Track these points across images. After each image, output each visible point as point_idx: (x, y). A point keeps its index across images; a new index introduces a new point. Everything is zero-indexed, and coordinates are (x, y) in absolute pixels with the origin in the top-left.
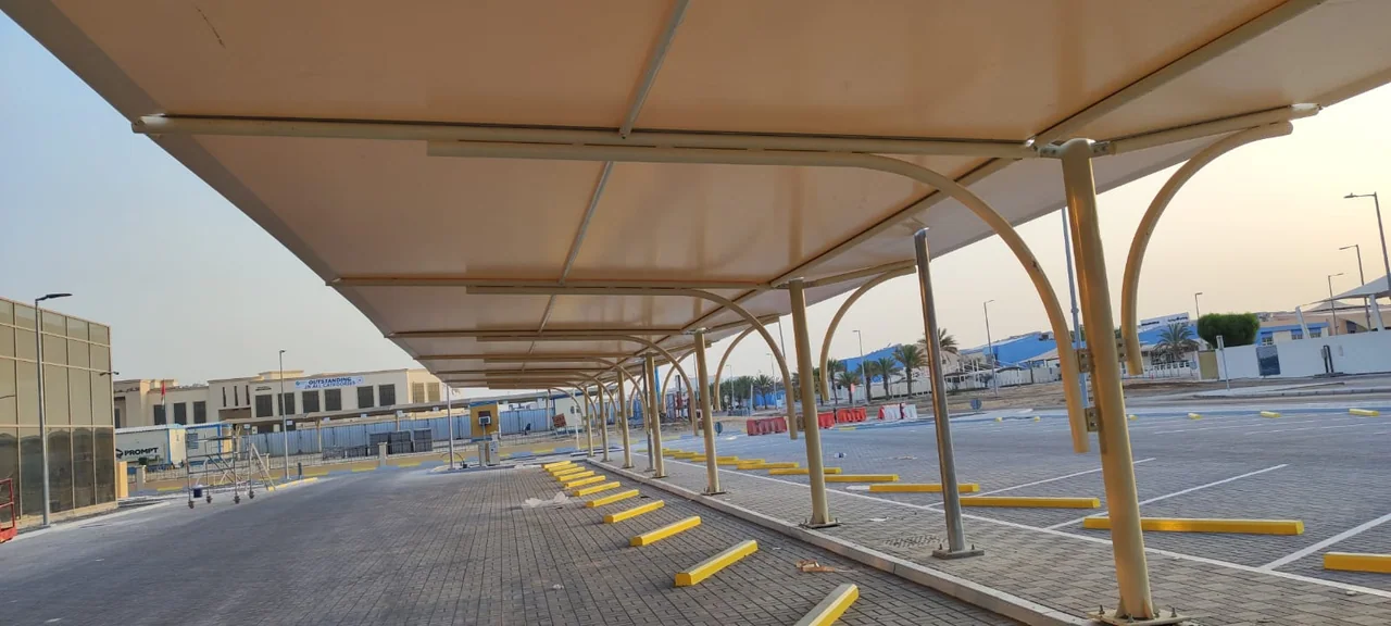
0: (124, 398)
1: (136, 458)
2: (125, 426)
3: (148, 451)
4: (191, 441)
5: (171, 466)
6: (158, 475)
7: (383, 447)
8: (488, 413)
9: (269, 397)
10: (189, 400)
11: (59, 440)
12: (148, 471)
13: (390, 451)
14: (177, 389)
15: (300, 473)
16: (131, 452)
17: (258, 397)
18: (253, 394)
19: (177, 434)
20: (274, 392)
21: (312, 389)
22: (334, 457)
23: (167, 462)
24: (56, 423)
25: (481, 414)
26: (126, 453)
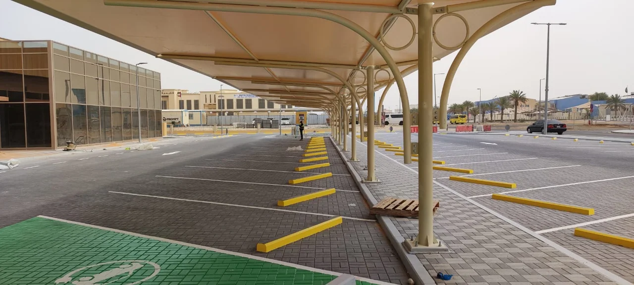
0: (168, 96)
1: (171, 121)
2: (168, 109)
3: (175, 119)
4: (191, 117)
5: (183, 126)
6: (177, 129)
7: (259, 126)
8: (303, 115)
9: (223, 100)
10: (193, 99)
11: (144, 113)
12: (174, 127)
13: (262, 127)
14: (188, 94)
15: (227, 133)
16: (169, 119)
17: (219, 100)
18: (217, 98)
19: (186, 114)
20: (226, 98)
21: (240, 98)
22: (241, 127)
23: (181, 124)
24: (143, 107)
25: (300, 115)
26: (167, 119)
